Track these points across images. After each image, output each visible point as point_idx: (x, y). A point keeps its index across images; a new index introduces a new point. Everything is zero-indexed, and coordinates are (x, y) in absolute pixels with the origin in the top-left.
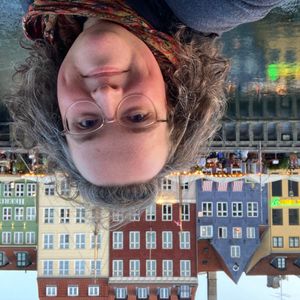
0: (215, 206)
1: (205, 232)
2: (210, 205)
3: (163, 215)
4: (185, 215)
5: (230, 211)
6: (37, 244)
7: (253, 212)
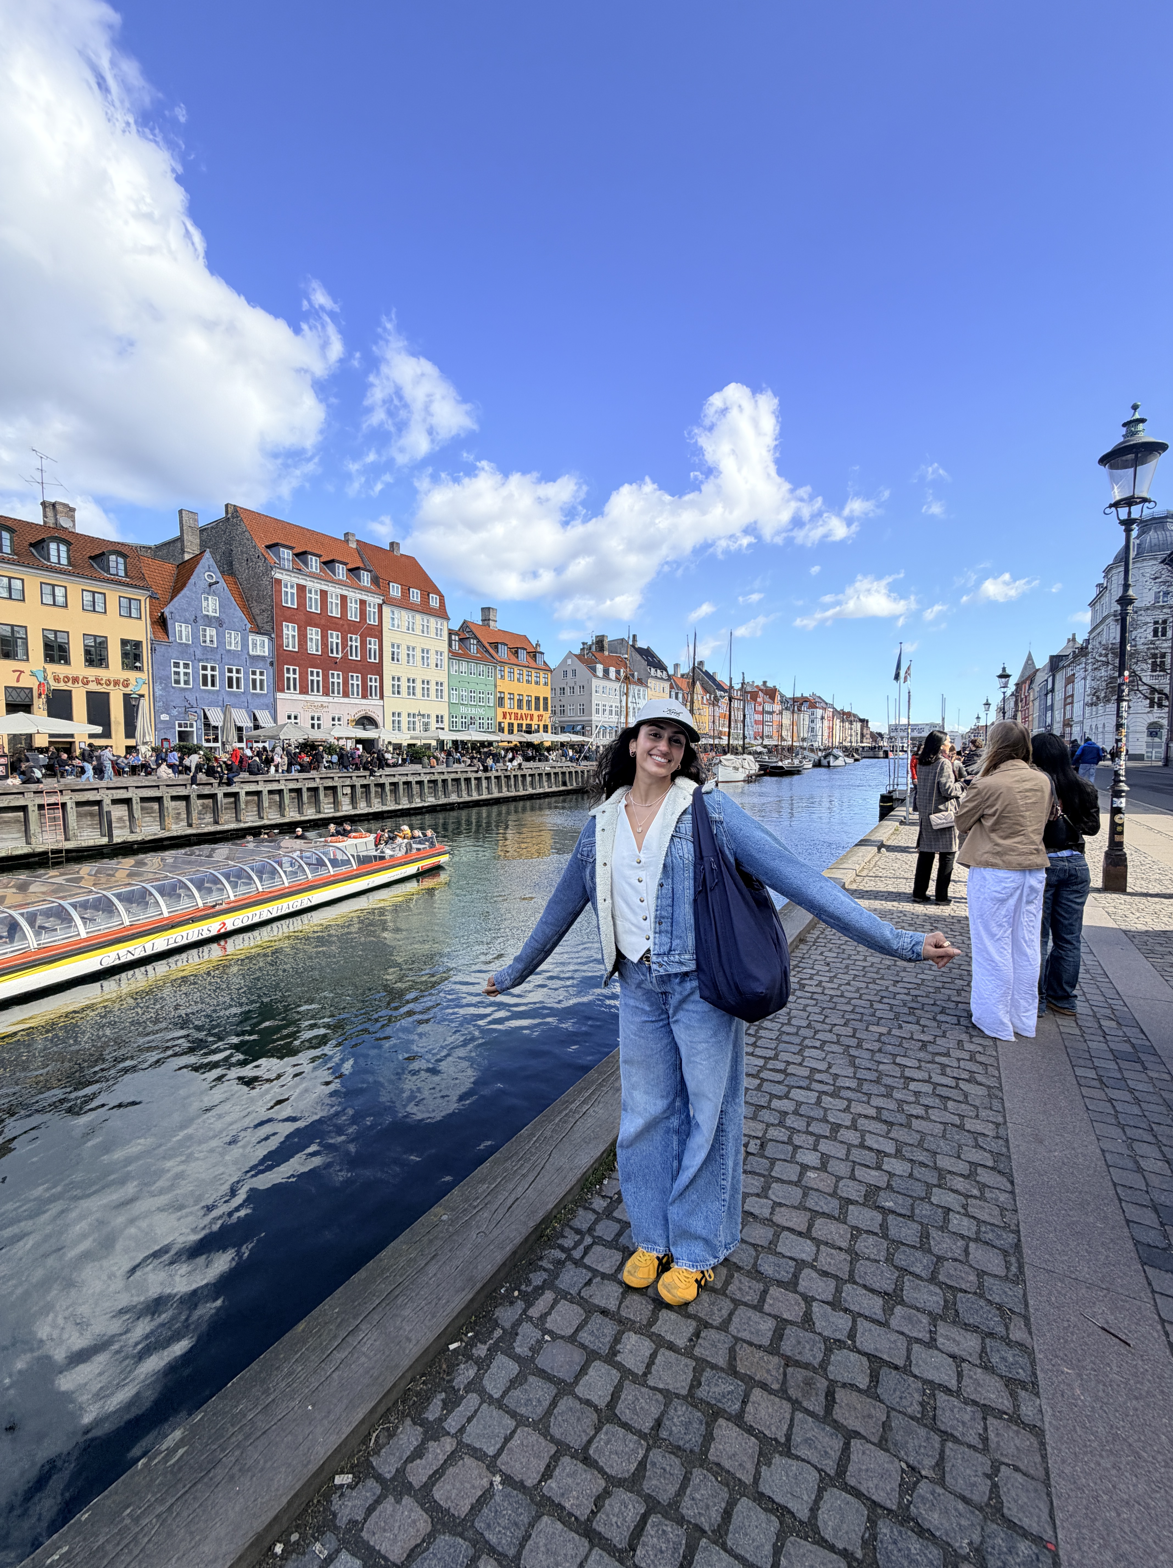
0: (246, 685)
1: (261, 646)
2: (254, 688)
3: (320, 679)
4: (291, 676)
5: (222, 674)
6: (449, 659)
7: (182, 670)
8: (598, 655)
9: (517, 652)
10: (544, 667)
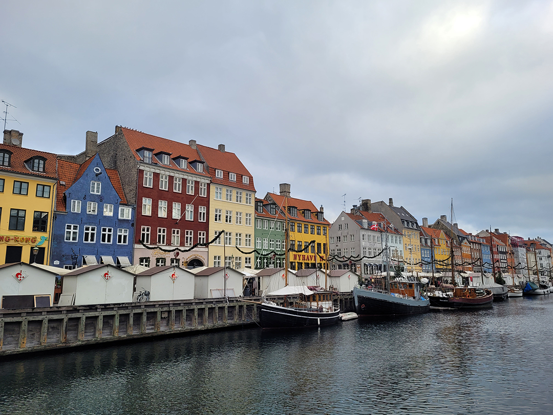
0: (115, 239)
2: (120, 241)
3: (165, 234)
4: (146, 232)
5: (99, 232)
6: (255, 218)
7: (72, 230)
8: (364, 213)
9: (303, 213)
10: (323, 222)
